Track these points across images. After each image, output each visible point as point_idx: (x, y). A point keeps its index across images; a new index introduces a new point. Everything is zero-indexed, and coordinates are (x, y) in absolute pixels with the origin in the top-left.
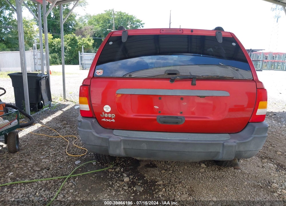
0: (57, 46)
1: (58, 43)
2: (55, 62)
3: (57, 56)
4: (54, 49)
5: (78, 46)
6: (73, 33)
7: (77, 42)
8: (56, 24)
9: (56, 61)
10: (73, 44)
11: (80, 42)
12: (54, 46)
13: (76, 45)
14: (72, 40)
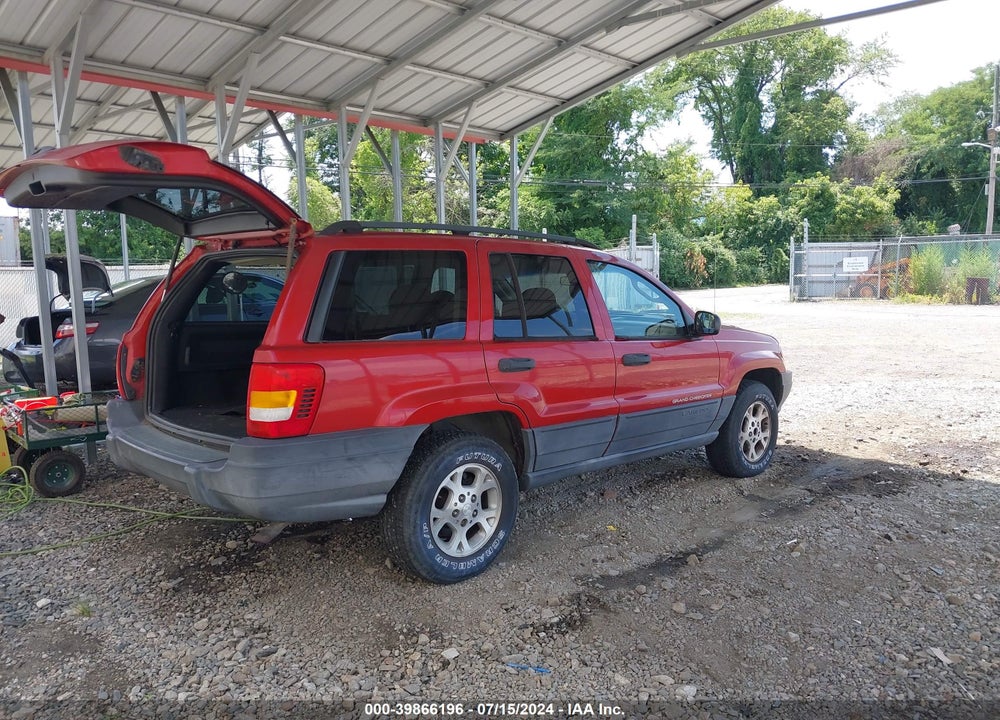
0: (765, 222)
1: (769, 211)
2: (751, 277)
3: (761, 255)
4: (755, 230)
5: (835, 218)
6: (819, 173)
7: (836, 204)
8: (774, 150)
9: (753, 273)
10: (820, 210)
11: (843, 201)
12: (756, 222)
13: (828, 216)
14: (817, 197)
